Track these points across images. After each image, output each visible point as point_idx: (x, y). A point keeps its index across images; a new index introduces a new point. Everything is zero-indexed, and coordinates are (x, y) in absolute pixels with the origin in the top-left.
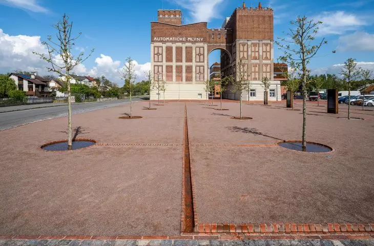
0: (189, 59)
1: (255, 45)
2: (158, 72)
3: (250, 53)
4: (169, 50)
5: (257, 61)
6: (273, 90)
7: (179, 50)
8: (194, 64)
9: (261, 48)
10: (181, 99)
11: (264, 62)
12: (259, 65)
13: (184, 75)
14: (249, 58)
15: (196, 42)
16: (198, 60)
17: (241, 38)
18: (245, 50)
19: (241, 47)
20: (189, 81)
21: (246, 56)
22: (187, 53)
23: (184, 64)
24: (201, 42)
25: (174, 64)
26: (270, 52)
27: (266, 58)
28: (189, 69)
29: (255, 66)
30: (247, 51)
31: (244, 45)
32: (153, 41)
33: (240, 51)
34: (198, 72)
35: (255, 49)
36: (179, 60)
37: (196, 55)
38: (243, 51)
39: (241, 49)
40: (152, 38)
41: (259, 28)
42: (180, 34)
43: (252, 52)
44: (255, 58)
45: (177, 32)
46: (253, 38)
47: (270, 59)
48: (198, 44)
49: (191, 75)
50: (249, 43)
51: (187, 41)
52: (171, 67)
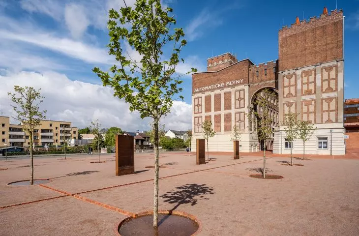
0: (228, 107)
1: (308, 73)
2: (198, 123)
3: (299, 87)
4: (208, 99)
5: (313, 97)
6: (326, 138)
7: (217, 97)
8: (233, 111)
9: (319, 76)
10: (219, 151)
11: (325, 95)
12: (315, 102)
13: (223, 124)
14: (299, 94)
15: (236, 85)
16: (238, 106)
17: (285, 69)
18: (293, 82)
19: (286, 80)
20: (228, 130)
21: (293, 91)
22: (225, 100)
23: (223, 112)
24: (241, 84)
25: (213, 113)
26: (336, 79)
27: (330, 89)
28: (228, 117)
29: (308, 104)
30: (296, 85)
31: (289, 77)
32: (194, 93)
33: (284, 87)
34: (238, 119)
35: (308, 79)
36: (218, 108)
37: (236, 100)
38: (289, 86)
39: (286, 84)
40: (193, 90)
41: (316, 46)
42: (218, 80)
43: (303, 84)
44: (309, 92)
45: (215, 78)
46: (305, 64)
47: (337, 90)
48: (237, 88)
49: (230, 124)
50: (299, 72)
51: (225, 87)
52: (210, 116)
